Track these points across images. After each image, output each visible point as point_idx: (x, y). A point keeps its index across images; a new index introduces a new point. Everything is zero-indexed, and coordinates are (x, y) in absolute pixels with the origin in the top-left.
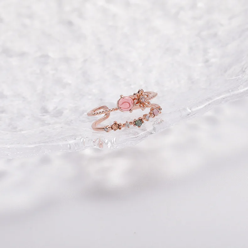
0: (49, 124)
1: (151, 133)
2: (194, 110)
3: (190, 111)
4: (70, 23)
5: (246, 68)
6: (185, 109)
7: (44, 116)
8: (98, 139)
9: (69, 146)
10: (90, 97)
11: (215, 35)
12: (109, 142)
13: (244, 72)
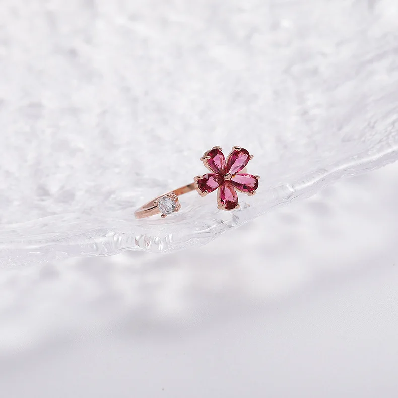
0: (55, 213)
1: (230, 227)
2: (298, 188)
3: (292, 190)
4: (73, 53)
5: (375, 123)
6: (282, 187)
7: (43, 200)
8: (144, 237)
9: (95, 247)
10: (117, 170)
11: (315, 72)
12: (162, 242)
13: (373, 128)
